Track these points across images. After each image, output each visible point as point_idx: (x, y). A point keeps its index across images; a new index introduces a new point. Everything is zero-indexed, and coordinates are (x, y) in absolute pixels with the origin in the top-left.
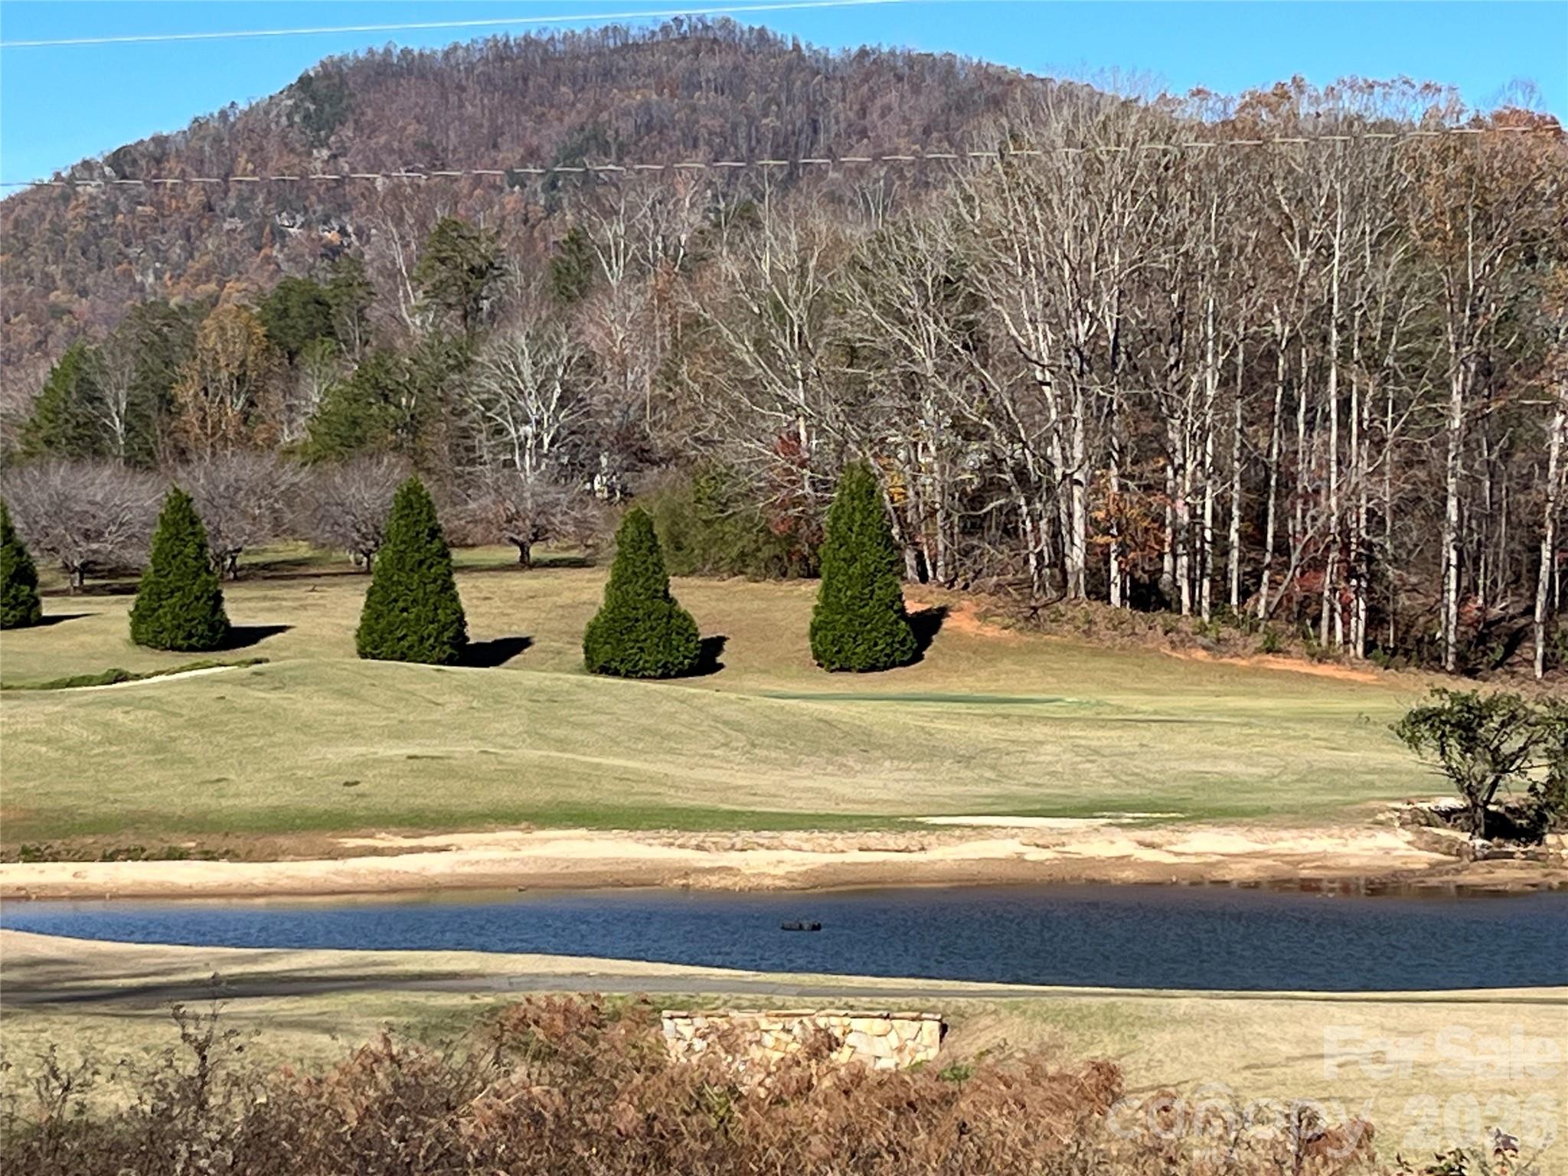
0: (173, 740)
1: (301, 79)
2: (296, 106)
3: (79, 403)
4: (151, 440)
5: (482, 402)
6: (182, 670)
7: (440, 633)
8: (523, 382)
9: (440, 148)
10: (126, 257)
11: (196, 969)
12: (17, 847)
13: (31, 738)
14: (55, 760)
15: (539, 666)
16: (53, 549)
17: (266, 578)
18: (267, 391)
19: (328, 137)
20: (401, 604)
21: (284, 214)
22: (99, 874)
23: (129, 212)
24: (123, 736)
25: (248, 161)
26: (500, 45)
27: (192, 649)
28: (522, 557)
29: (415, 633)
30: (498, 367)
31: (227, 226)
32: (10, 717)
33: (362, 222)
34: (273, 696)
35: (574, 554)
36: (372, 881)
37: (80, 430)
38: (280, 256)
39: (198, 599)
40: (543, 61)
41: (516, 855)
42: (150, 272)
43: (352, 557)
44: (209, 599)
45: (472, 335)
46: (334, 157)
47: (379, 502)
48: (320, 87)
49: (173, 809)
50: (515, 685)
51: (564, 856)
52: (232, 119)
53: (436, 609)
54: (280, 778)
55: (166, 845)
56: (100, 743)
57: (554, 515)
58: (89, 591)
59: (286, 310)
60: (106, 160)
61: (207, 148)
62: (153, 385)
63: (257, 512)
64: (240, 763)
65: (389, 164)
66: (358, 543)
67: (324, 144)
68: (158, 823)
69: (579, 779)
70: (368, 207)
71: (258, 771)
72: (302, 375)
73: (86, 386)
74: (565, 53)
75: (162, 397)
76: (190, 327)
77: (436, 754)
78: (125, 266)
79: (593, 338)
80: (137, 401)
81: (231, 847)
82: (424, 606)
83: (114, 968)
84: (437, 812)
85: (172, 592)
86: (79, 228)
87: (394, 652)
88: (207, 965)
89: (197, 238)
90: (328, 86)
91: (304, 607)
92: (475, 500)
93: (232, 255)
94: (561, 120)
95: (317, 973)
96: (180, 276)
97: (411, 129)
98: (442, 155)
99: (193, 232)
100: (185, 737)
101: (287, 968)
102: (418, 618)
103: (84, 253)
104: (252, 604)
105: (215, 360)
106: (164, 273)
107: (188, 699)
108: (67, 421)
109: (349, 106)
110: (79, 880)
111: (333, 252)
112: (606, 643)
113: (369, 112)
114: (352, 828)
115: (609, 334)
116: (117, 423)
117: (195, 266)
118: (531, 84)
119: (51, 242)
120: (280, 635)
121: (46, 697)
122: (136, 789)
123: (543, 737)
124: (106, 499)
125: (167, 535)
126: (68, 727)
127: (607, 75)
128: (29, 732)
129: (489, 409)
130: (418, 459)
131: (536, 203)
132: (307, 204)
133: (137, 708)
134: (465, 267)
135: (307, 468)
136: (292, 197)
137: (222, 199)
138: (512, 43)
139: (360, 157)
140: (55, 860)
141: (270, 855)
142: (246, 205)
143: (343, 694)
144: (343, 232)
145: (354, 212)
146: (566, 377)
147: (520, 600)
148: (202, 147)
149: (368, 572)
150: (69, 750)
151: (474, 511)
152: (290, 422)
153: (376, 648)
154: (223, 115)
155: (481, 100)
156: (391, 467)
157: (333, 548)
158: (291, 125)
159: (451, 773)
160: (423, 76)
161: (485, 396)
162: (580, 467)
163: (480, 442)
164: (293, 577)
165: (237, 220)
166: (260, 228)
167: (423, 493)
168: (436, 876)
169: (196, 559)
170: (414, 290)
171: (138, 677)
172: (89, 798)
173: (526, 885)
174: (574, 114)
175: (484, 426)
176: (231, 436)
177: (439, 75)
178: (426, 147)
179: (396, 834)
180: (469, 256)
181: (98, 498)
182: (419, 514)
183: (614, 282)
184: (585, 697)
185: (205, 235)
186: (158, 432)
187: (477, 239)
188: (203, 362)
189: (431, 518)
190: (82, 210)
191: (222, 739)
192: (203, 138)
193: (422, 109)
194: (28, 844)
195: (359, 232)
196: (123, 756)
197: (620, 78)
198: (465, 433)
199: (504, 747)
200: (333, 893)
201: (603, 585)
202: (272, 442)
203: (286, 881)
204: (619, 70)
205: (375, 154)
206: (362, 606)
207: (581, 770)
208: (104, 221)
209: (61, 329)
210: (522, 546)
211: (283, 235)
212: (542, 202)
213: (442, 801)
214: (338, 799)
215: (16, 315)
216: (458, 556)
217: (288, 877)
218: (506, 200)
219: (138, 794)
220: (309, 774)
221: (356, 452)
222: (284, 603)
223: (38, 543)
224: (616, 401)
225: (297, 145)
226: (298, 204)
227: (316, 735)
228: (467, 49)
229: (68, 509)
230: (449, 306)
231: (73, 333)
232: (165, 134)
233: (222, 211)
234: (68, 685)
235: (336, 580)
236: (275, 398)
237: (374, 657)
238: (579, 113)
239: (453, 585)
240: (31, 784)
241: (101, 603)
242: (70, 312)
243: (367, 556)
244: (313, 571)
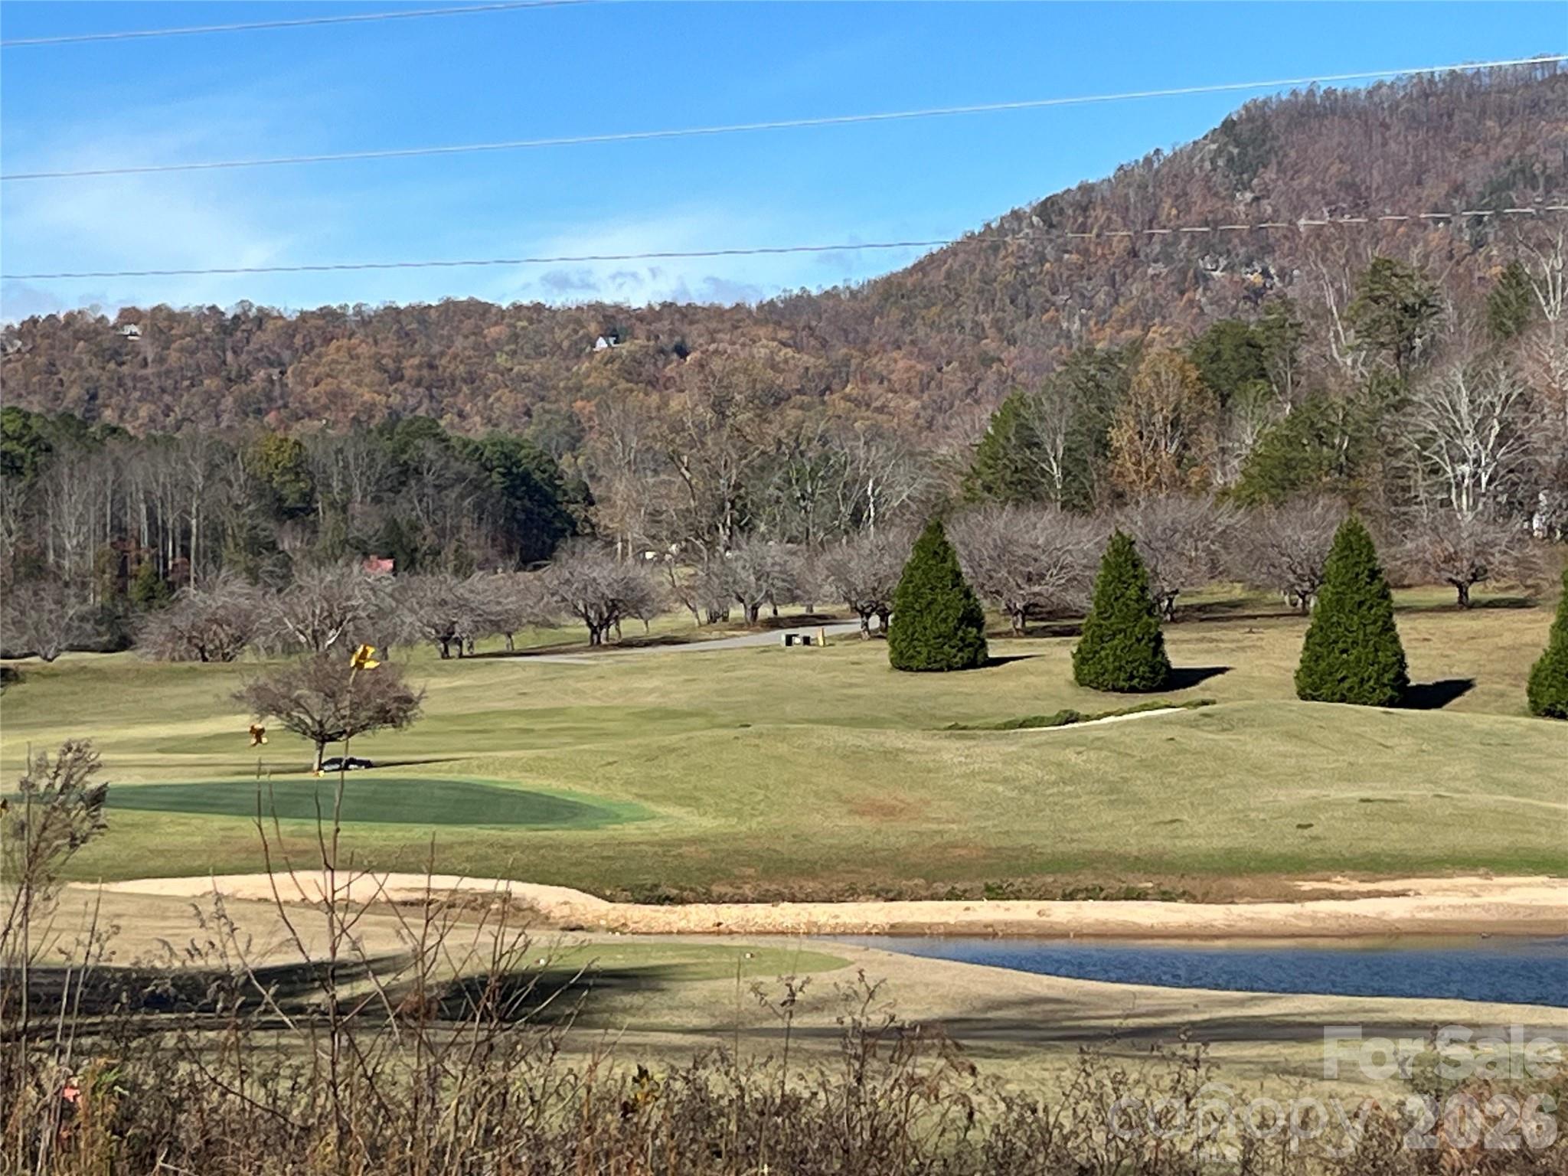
0: (1125, 780)
1: (1224, 124)
2: (1219, 152)
3: (1019, 448)
4: (1087, 484)
5: (1418, 442)
6: (1130, 712)
7: (1380, 675)
8: (1460, 420)
9: (1363, 188)
10: (1053, 304)
11: (1186, 1011)
12: (979, 884)
13: (987, 777)
14: (1012, 799)
15: (1482, 708)
16: (997, 592)
17: (1202, 620)
18: (1200, 434)
19: (1251, 180)
20: (1341, 645)
21: (1207, 258)
22: (1062, 913)
23: (1056, 260)
24: (1076, 777)
25: (1172, 207)
26: (1425, 80)
27: (1133, 690)
28: (1461, 597)
29: (1355, 675)
30: (1435, 406)
31: (1150, 271)
32: (967, 757)
33: (1285, 263)
34: (1222, 737)
35: (1512, 595)
36: (1332, 925)
37: (1018, 475)
38: (1203, 300)
39: (1139, 641)
40: (1469, 96)
41: (1476, 901)
42: (1077, 318)
43: (1287, 599)
44: (1150, 641)
45: (1405, 375)
46: (1256, 199)
47: (1315, 543)
48: (1245, 131)
49: (1128, 848)
50: (1465, 728)
51: (1527, 903)
52: (1156, 165)
53: (1377, 650)
54: (1233, 820)
55: (1124, 885)
56: (1055, 783)
57: (1493, 555)
58: (1029, 633)
59: (1218, 352)
60: (1035, 209)
61: (1132, 194)
62: (1088, 430)
63: (1193, 554)
64: (1192, 804)
65: (1312, 205)
66: (1293, 585)
67: (1247, 187)
68: (1115, 864)
69: (1538, 824)
70: (1290, 248)
71: (1211, 812)
72: (1235, 418)
73: (1026, 433)
74: (1491, 86)
75: (1098, 441)
76: (1124, 373)
77: (1389, 797)
78: (1052, 313)
79: (1531, 375)
80: (1074, 446)
81: (1188, 888)
82: (1365, 647)
83: (1106, 1008)
84: (1393, 856)
85: (1114, 635)
86: (1009, 277)
87: (1334, 694)
88: (1196, 1006)
89: (1123, 284)
90: (1252, 130)
91: (1243, 649)
92: (1412, 540)
93: (1156, 300)
94: (1486, 154)
95: (1309, 1019)
96: (1105, 322)
97: (1333, 169)
98: (1365, 194)
99: (1118, 278)
100: (1137, 777)
101: (1276, 1012)
102: (1358, 660)
103: (1012, 302)
104: (1191, 646)
105: (1150, 405)
106: (1089, 318)
107: (1138, 740)
108: (1006, 467)
109: (1272, 148)
110: (1044, 918)
111: (1256, 294)
112: (1550, 686)
113: (1293, 154)
114: (1307, 872)
115: (1548, 370)
116: (1054, 465)
117: (1120, 311)
118: (1456, 118)
119: (981, 292)
120: (1220, 676)
121: (998, 738)
122: (1092, 829)
123: (1498, 782)
124: (1048, 543)
125: (1110, 578)
126: (1023, 767)
127: (1535, 106)
128: (987, 772)
129: (1424, 449)
130: (1352, 499)
131: (1461, 240)
132: (1230, 247)
133: (1089, 749)
134: (1399, 306)
135: (1242, 511)
136: (1216, 240)
137: (1147, 245)
138: (1437, 79)
139: (1283, 199)
140: (1018, 898)
141: (1226, 897)
142: (1170, 250)
143: (1290, 735)
144: (1265, 273)
145: (1277, 254)
146: (1505, 415)
147: (1457, 641)
148: (1127, 195)
149: (1305, 614)
150: (1026, 789)
151: (1409, 551)
152: (1224, 464)
153: (1316, 690)
154: (1148, 161)
155: (1406, 137)
156: (1327, 509)
157: (1269, 588)
158: (1214, 170)
159: (1408, 817)
160: (1346, 116)
161: (1422, 435)
162: (1520, 506)
163: (1416, 481)
164: (1229, 619)
165: (1160, 265)
166: (1183, 272)
167: (1363, 533)
168: (1397, 921)
169: (1137, 601)
170: (1345, 330)
171: (1088, 718)
172: (1047, 838)
173: (1489, 934)
174: (1500, 148)
175: (1420, 465)
176: (1165, 478)
177: (1362, 114)
178: (1350, 187)
179: (1352, 878)
180: (1403, 294)
181: (1040, 542)
182: (1359, 555)
183: (1551, 318)
184: (1538, 740)
185: (1130, 281)
186: (1095, 477)
187: (1410, 277)
188: (1137, 406)
189: (1371, 559)
190: (1011, 260)
191: (1173, 780)
192: (1129, 185)
193: (1346, 148)
194: (990, 883)
195: (1282, 274)
196: (1078, 796)
197: (1548, 109)
198: (1401, 473)
199: (1457, 791)
200: (1293, 936)
201: (1548, 625)
202: (1205, 484)
203: (1248, 923)
204: (1547, 102)
205: (1299, 197)
206: (1301, 648)
207: (1540, 815)
208: (1032, 270)
209: (991, 375)
210: (1460, 586)
211: (1207, 279)
212: (1467, 238)
213: (1397, 845)
214: (1292, 842)
215: (948, 363)
216: (1398, 596)
217: (1248, 919)
218: (1430, 238)
219: (1095, 834)
220: (1262, 816)
221: (1291, 493)
222: (1222, 645)
223: (982, 586)
224: (1557, 438)
225: (1221, 189)
226: (1220, 248)
227: (1267, 777)
228: (1392, 86)
229: (1012, 553)
230: (1383, 345)
231: (1002, 379)
232: (1090, 181)
233: (1147, 256)
234: (1021, 726)
235: (1273, 621)
236: (1209, 442)
237: (1314, 699)
238: (1506, 147)
239: (1393, 627)
240: (990, 823)
241: (1042, 645)
242: (1000, 360)
243: (1303, 597)
244: (1247, 612)
